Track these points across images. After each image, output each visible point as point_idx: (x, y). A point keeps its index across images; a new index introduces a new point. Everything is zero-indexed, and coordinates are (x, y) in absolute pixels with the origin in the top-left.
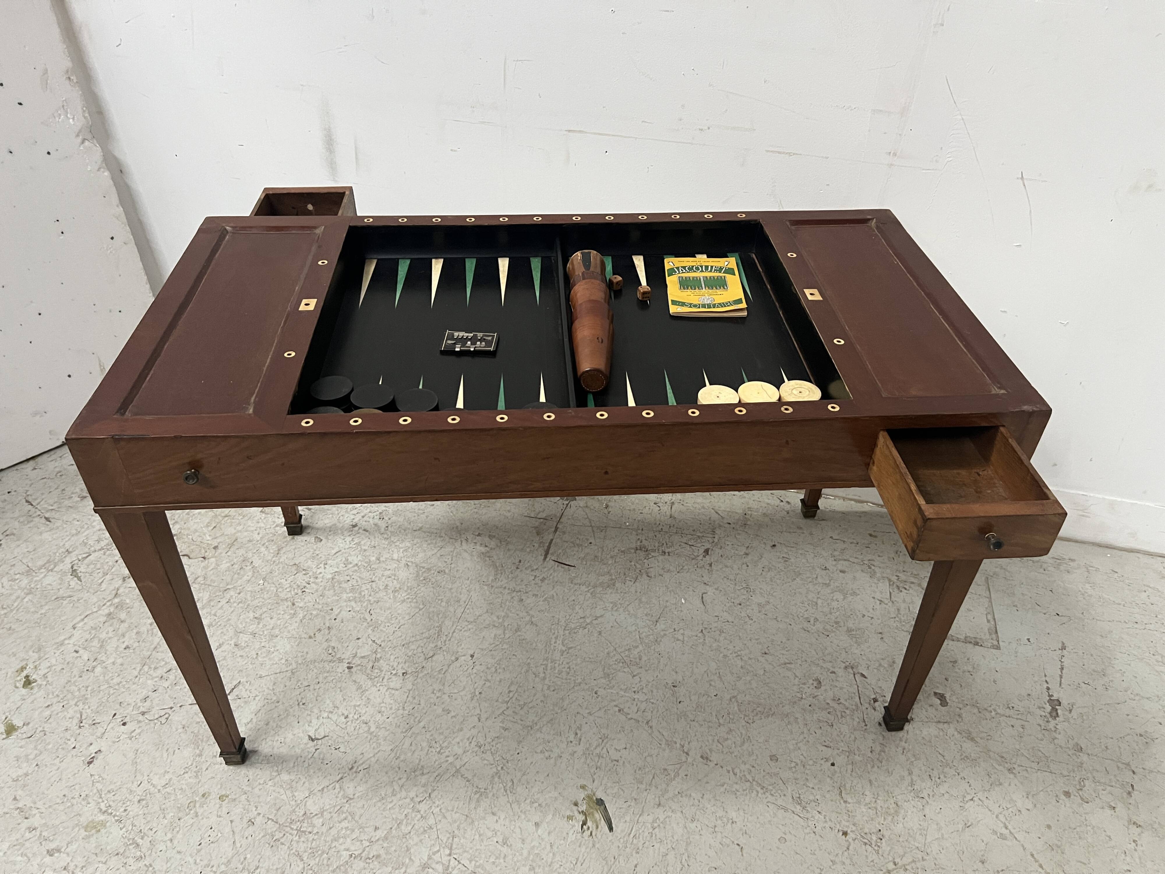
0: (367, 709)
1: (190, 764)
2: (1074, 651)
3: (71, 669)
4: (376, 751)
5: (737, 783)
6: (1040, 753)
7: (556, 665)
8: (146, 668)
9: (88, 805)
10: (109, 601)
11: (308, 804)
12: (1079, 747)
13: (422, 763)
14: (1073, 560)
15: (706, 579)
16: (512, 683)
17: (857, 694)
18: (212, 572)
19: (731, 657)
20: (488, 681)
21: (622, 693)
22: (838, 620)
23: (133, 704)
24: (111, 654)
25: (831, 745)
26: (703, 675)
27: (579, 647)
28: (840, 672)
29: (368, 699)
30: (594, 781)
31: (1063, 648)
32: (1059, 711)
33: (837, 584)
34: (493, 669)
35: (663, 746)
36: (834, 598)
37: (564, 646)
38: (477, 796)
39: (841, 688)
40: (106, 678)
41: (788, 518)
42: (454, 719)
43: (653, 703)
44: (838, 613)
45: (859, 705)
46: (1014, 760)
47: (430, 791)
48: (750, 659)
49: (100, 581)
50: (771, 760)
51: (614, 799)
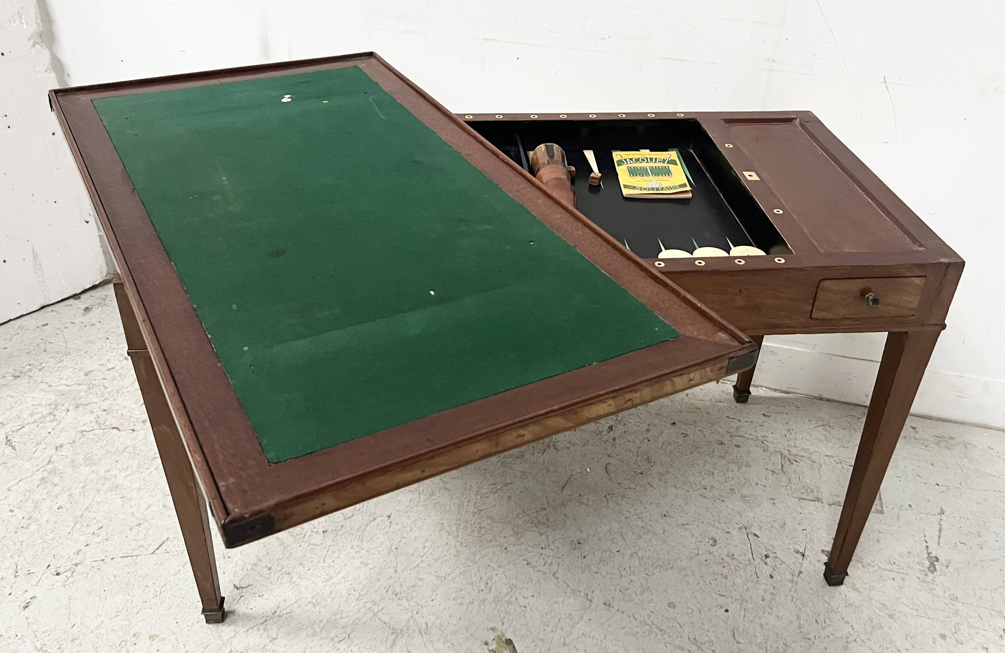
0: (289, 562)
1: (121, 608)
2: (952, 515)
3: (6, 526)
4: (298, 598)
5: (637, 627)
6: (918, 602)
7: (469, 525)
8: (78, 526)
9: (24, 644)
10: (42, 467)
11: (233, 643)
12: (955, 597)
13: (341, 608)
14: (952, 438)
15: (609, 451)
16: (427, 540)
17: (750, 551)
18: (140, 443)
19: (633, 518)
20: (404, 538)
21: (530, 549)
22: (733, 487)
23: (67, 557)
24: (45, 513)
25: (726, 594)
26: (606, 534)
27: (490, 510)
28: (735, 532)
29: (291, 553)
30: (503, 624)
31: (942, 512)
32: (937, 567)
33: (732, 457)
34: (409, 529)
35: (568, 594)
36: (729, 469)
37: (476, 508)
38: (394, 636)
39: (736, 546)
40: (40, 534)
41: (687, 400)
42: (372, 571)
43: (559, 558)
44: (733, 482)
45: (752, 560)
46: (895, 607)
47: (349, 632)
48: (650, 520)
49: (34, 450)
50: (669, 606)
51: (522, 640)
